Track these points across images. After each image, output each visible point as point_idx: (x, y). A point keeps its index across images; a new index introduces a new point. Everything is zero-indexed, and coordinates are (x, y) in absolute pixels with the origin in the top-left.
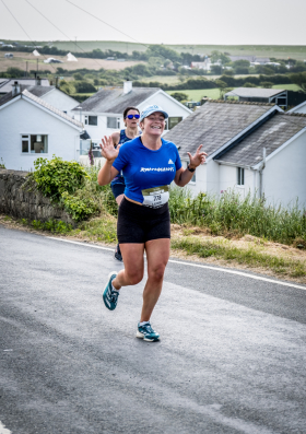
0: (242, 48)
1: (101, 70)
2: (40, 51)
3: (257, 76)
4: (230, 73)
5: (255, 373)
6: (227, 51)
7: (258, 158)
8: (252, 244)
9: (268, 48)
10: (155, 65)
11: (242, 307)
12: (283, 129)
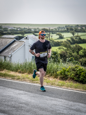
0: (6, 24)
3: (10, 32)
4: (2, 31)
5: (4, 102)
6: (2, 25)
7: (10, 54)
8: (6, 72)
9: (13, 24)
11: (2, 87)
12: (17, 45)
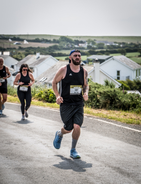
0: (103, 37)
1: (39, 48)
2: (12, 39)
3: (105, 50)
6: (95, 39)
10: (63, 45)
